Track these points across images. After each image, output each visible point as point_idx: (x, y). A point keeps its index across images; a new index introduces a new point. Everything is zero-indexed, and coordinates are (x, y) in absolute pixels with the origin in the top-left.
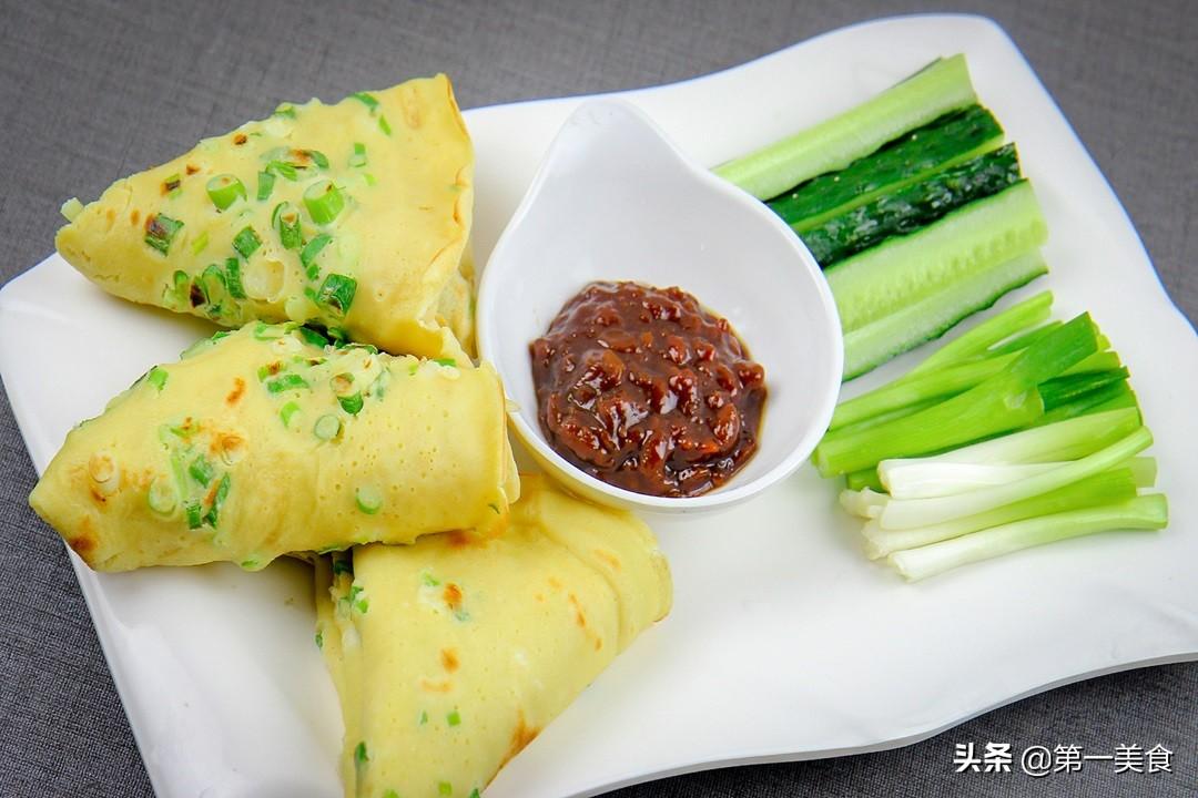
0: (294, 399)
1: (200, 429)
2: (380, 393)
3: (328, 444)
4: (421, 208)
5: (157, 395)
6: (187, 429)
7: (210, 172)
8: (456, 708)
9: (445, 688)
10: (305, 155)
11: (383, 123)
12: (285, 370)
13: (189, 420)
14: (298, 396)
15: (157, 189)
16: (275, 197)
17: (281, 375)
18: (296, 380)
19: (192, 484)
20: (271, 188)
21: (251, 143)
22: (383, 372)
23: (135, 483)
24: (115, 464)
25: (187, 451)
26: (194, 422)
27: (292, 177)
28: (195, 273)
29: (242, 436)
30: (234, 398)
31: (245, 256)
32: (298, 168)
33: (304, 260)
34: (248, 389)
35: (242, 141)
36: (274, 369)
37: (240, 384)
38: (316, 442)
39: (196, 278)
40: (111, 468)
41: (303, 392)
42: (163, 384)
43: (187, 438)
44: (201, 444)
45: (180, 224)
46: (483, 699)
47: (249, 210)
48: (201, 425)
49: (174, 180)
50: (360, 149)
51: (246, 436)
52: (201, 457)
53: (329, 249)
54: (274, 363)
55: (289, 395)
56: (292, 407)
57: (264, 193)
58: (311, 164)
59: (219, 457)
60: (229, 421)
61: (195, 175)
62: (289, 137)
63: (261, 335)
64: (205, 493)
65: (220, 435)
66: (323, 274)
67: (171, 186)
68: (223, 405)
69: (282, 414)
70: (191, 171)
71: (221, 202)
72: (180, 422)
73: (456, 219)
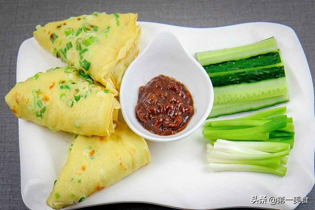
0: (65, 92)
1: (41, 93)
2: (86, 97)
3: (69, 107)
4: (114, 48)
5: (35, 80)
6: (38, 92)
7: (69, 26)
8: (81, 179)
9: (80, 174)
10: (92, 26)
11: (118, 22)
12: (65, 83)
13: (39, 90)
14: (66, 92)
15: (56, 27)
16: (80, 36)
17: (64, 84)
18: (67, 87)
19: (37, 106)
20: (80, 33)
21: (81, 21)
22: (89, 91)
23: (25, 101)
24: (21, 95)
25: (37, 98)
26: (40, 91)
27: (86, 32)
28: (58, 50)
29: (50, 99)
30: (51, 87)
31: (68, 49)
32: (88, 30)
33: (80, 54)
34: (56, 86)
35: (79, 19)
36: (63, 82)
37: (54, 84)
38: (67, 106)
39: (58, 51)
40: (20, 96)
41: (68, 90)
42: (37, 78)
43: (38, 94)
44: (41, 97)
45: (57, 37)
46: (89, 179)
47: (72, 38)
48: (42, 92)
49: (60, 26)
50: (108, 28)
51: (51, 99)
52: (40, 100)
53: (86, 53)
54: (64, 80)
55: (64, 91)
56: (64, 95)
57: (78, 34)
58: (92, 29)
59: (44, 102)
60: (48, 93)
61: (65, 26)
62: (92, 21)
63: (66, 71)
64: (40, 110)
65: (45, 96)
66: (84, 59)
67: (59, 27)
68: (48, 88)
69: (61, 96)
70: (65, 24)
71: (67, 34)
72: (37, 90)
73: (117, 54)
